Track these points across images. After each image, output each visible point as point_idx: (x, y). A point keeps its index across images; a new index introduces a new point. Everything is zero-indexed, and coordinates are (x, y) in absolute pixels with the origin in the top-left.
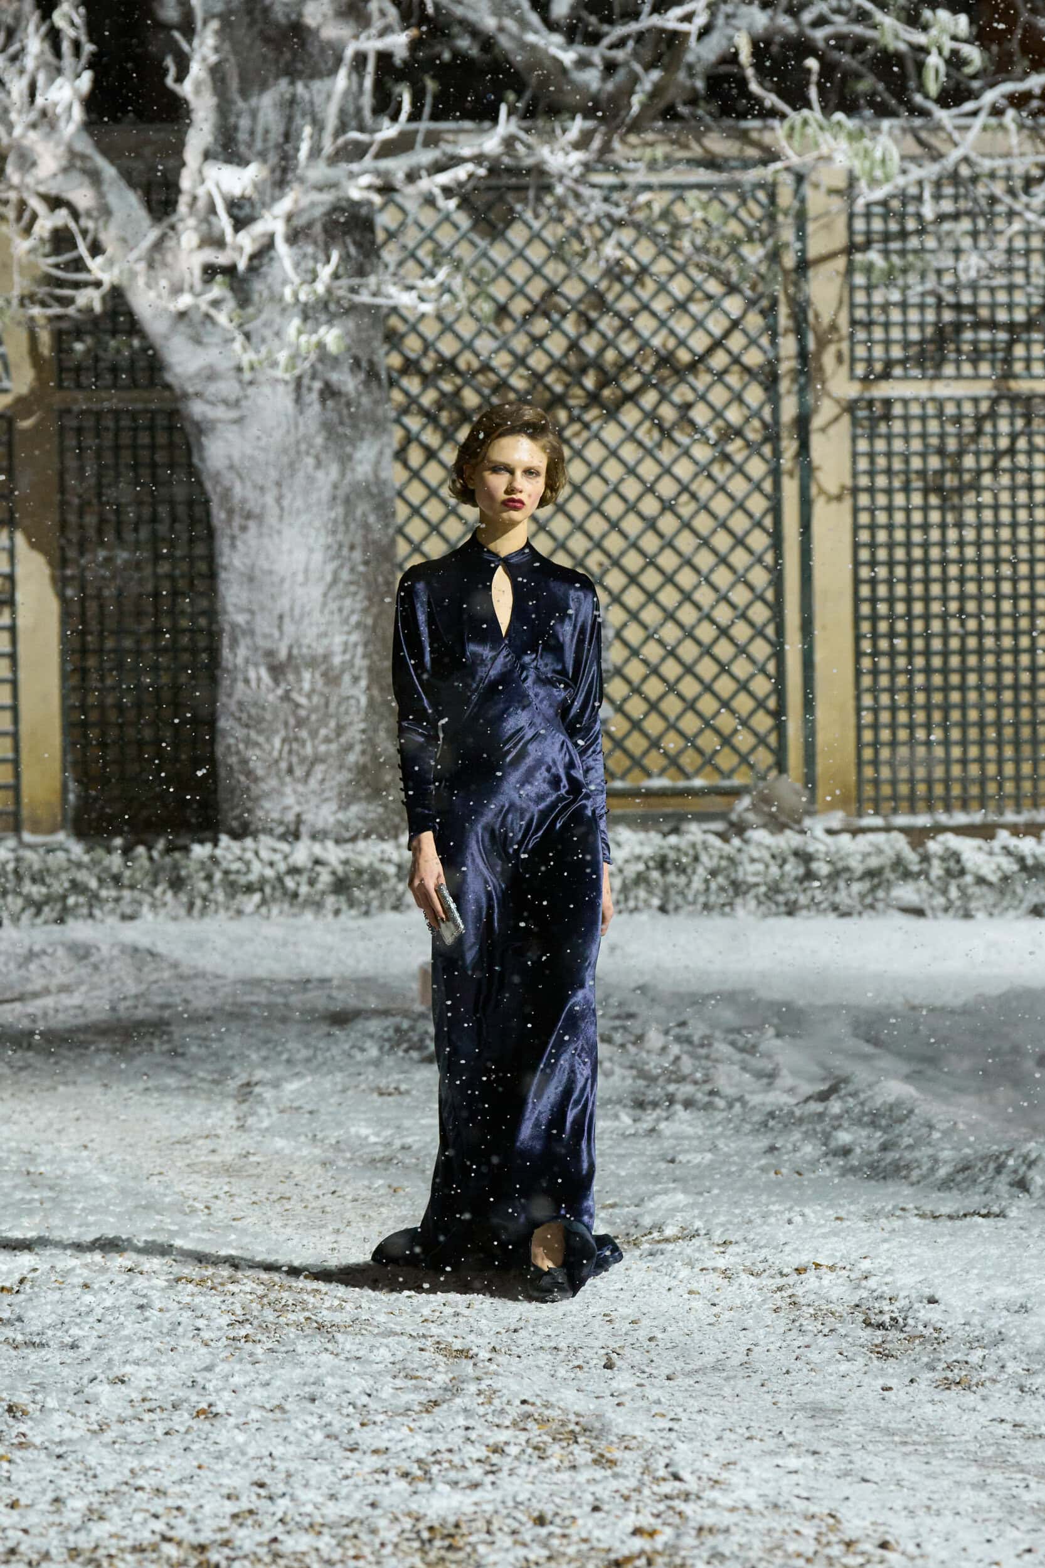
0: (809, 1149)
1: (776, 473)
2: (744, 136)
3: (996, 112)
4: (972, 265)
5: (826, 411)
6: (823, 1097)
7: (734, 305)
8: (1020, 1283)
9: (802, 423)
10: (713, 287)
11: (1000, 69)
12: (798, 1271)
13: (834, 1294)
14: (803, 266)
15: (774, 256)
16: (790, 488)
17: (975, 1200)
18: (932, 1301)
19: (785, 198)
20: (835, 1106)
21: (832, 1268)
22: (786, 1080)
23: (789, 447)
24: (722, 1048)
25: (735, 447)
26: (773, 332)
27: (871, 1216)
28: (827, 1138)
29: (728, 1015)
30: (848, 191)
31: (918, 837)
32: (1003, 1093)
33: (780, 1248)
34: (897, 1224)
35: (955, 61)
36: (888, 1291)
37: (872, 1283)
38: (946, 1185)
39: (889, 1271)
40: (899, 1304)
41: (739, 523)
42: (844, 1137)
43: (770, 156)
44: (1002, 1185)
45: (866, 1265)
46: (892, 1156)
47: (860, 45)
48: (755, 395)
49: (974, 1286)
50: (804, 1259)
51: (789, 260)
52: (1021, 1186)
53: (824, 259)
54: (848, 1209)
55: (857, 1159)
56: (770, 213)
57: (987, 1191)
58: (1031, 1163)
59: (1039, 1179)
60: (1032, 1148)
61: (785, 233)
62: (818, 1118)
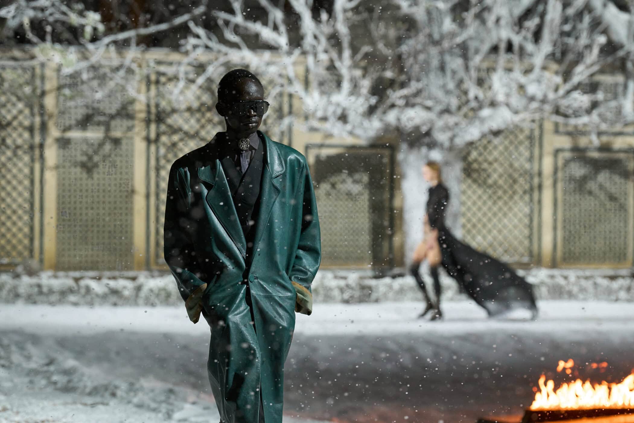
0: (43, 382)
1: (33, 160)
2: (24, 51)
3: (108, 45)
4: (99, 95)
5: (49, 141)
6: (48, 364)
7: (20, 105)
9: (42, 146)
10: (14, 99)
11: (109, 31)
14: (43, 94)
15: (34, 90)
16: (37, 166)
17: (98, 399)
19: (38, 71)
20: (52, 368)
22: (34, 359)
23: (37, 152)
24: (13, 348)
25: (20, 152)
26: (33, 115)
27: (65, 404)
28: (48, 378)
29: (16, 338)
30: (58, 70)
31: (77, 280)
32: (106, 365)
33: (35, 414)
34: (73, 406)
35: (95, 29)
38: (90, 394)
41: (20, 176)
42: (55, 378)
43: (33, 57)
44: (107, 395)
46: (71, 384)
47: (63, 23)
48: (26, 135)
50: (44, 418)
51: (39, 91)
52: (114, 395)
53: (51, 91)
54: (58, 402)
55: (59, 385)
56: (33, 76)
57: (102, 396)
58: (116, 387)
59: (119, 393)
60: (117, 382)
61: (38, 82)
62: (46, 372)
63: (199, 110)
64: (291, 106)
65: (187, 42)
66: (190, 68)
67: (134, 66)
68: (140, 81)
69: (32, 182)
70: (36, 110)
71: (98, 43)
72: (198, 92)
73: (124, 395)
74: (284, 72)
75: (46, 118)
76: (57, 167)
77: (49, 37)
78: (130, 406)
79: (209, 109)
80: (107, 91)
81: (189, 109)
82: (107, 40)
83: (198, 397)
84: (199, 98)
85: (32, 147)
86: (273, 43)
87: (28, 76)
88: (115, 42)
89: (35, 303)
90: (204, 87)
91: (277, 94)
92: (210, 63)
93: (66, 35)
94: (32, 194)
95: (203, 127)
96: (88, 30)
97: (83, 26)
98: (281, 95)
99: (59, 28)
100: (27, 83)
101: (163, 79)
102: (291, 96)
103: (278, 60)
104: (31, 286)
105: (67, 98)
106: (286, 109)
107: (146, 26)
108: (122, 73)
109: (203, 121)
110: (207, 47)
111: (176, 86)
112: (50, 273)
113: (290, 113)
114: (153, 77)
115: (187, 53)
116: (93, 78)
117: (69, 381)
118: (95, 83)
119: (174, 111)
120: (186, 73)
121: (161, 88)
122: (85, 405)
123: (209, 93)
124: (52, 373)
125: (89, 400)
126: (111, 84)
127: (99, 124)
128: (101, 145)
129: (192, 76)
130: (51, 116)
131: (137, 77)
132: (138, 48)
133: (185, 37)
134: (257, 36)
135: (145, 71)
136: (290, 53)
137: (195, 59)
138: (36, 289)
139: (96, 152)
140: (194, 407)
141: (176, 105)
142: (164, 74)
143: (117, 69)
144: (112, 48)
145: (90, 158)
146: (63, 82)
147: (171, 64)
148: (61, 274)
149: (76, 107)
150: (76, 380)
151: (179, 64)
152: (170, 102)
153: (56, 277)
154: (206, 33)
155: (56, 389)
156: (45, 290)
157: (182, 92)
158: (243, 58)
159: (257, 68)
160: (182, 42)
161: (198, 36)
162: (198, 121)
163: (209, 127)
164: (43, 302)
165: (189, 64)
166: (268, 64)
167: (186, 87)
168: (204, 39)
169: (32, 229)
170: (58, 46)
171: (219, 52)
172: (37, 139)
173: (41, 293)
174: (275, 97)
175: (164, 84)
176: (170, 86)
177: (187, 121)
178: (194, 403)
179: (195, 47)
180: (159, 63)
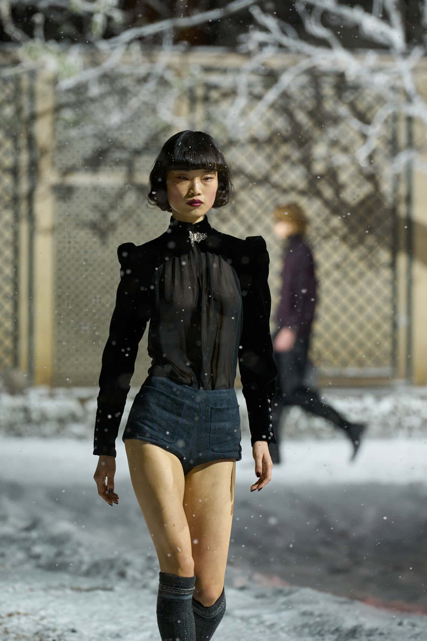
0: (20, 555)
1: (17, 218)
2: (3, 53)
3: (129, 43)
6: (28, 529)
8: (117, 623)
9: (30, 197)
11: (131, 22)
12: (10, 615)
13: (25, 627)
14: (33, 117)
15: (19, 111)
16: (24, 228)
17: (99, 581)
18: (74, 631)
19: (25, 83)
20: (34, 534)
21: (26, 615)
22: (12, 520)
23: (23, 207)
26: (17, 149)
27: (47, 589)
30: (55, 81)
32: (120, 530)
34: (60, 593)
35: (109, 19)
36: (51, 626)
37: (45, 622)
38: (87, 574)
39: (54, 617)
40: (59, 632)
42: (38, 549)
43: (16, 62)
44: (113, 575)
45: (43, 613)
46: (60, 560)
48: (7, 180)
49: (94, 625)
50: (12, 609)
51: (26, 113)
52: (122, 575)
53: (44, 114)
54: (36, 585)
55: (43, 561)
56: (18, 91)
57: (106, 577)
58: (127, 564)
59: (130, 572)
60: (129, 556)
61: (25, 101)
62: (25, 540)
63: (269, 141)
64: (410, 135)
65: (249, 38)
66: (254, 78)
67: (170, 76)
68: (179, 98)
69: (16, 251)
70: (23, 142)
71: (113, 40)
72: (269, 114)
73: (138, 575)
74: (398, 83)
75: (38, 154)
76: (54, 230)
77: (39, 32)
78: (146, 591)
79: (285, 140)
80: (128, 113)
81: (254, 141)
82: (128, 35)
83: (250, 579)
84: (269, 123)
85: (15, 199)
86: (381, 39)
87: (9, 90)
88: (141, 39)
89: (19, 435)
90: (277, 106)
91: (389, 116)
92: (284, 70)
93: (67, 29)
94: (16, 268)
95: (276, 167)
96: (99, 20)
97: (91, 14)
98: (395, 118)
99: (55, 17)
100: (9, 102)
101: (214, 95)
102: (410, 120)
103: (388, 64)
104: (14, 410)
105: (68, 125)
106: (402, 139)
107: (187, 14)
108: (151, 85)
109: (276, 158)
110: (281, 46)
111: (232, 104)
112: (43, 390)
113: (410, 144)
114: (200, 92)
115: (249, 55)
116: (110, 93)
117: (59, 554)
118: (110, 102)
119: (232, 143)
120: (250, 85)
121: (212, 109)
122: (79, 590)
123: (285, 115)
124: (34, 542)
125: (85, 583)
126: (134, 103)
127: (118, 163)
128: (121, 195)
129: (258, 90)
130: (44, 152)
131: (175, 92)
132: (176, 47)
133: (246, 31)
134: (357, 28)
135: (187, 83)
136: (406, 55)
137: (264, 64)
138: (21, 415)
139: (113, 207)
140: (241, 594)
141: (233, 134)
142: (215, 87)
143: (144, 80)
144: (136, 48)
145: (104, 216)
146: (64, 99)
147: (224, 71)
148: (61, 391)
149: (82, 138)
150: (68, 552)
151: (238, 70)
152: (224, 129)
153: (52, 396)
154: (279, 24)
155: (39, 566)
156: (35, 416)
157: (243, 113)
158: (335, 62)
159: (358, 77)
160: (242, 37)
161: (265, 29)
162: (269, 158)
163: (285, 167)
164: (31, 435)
165: (254, 72)
166: (374, 71)
167: (250, 107)
168: (276, 35)
169: (16, 324)
170: (53, 46)
171: (299, 53)
172: (24, 187)
173: (28, 420)
174: (386, 122)
175: (216, 102)
176: (224, 105)
177: (251, 158)
178: (242, 589)
179: (262, 45)
180: (208, 69)
